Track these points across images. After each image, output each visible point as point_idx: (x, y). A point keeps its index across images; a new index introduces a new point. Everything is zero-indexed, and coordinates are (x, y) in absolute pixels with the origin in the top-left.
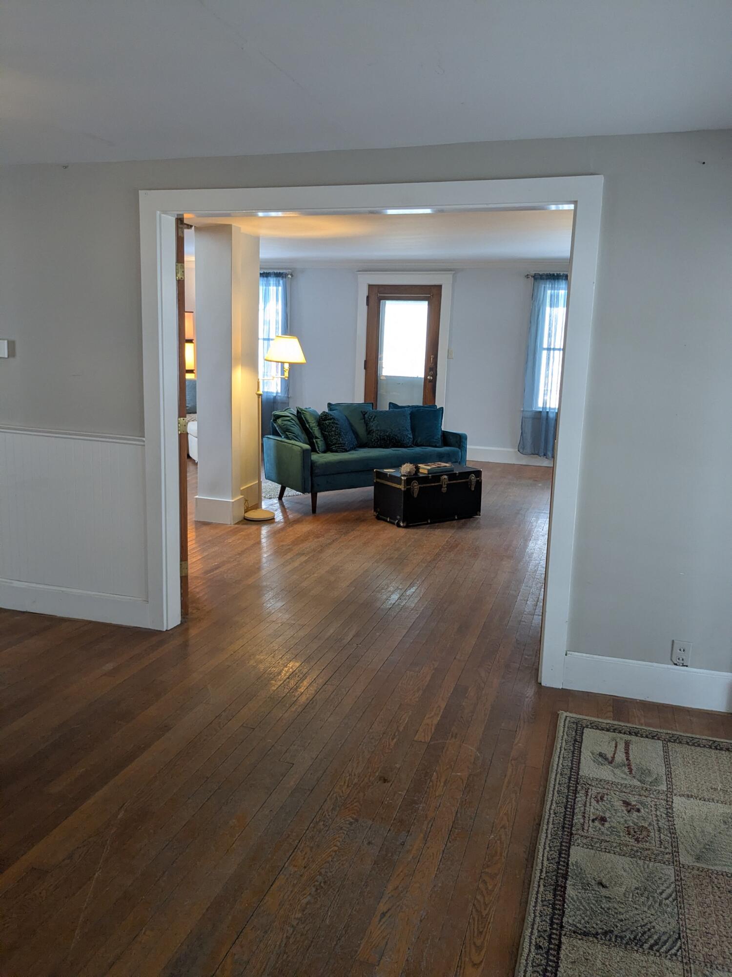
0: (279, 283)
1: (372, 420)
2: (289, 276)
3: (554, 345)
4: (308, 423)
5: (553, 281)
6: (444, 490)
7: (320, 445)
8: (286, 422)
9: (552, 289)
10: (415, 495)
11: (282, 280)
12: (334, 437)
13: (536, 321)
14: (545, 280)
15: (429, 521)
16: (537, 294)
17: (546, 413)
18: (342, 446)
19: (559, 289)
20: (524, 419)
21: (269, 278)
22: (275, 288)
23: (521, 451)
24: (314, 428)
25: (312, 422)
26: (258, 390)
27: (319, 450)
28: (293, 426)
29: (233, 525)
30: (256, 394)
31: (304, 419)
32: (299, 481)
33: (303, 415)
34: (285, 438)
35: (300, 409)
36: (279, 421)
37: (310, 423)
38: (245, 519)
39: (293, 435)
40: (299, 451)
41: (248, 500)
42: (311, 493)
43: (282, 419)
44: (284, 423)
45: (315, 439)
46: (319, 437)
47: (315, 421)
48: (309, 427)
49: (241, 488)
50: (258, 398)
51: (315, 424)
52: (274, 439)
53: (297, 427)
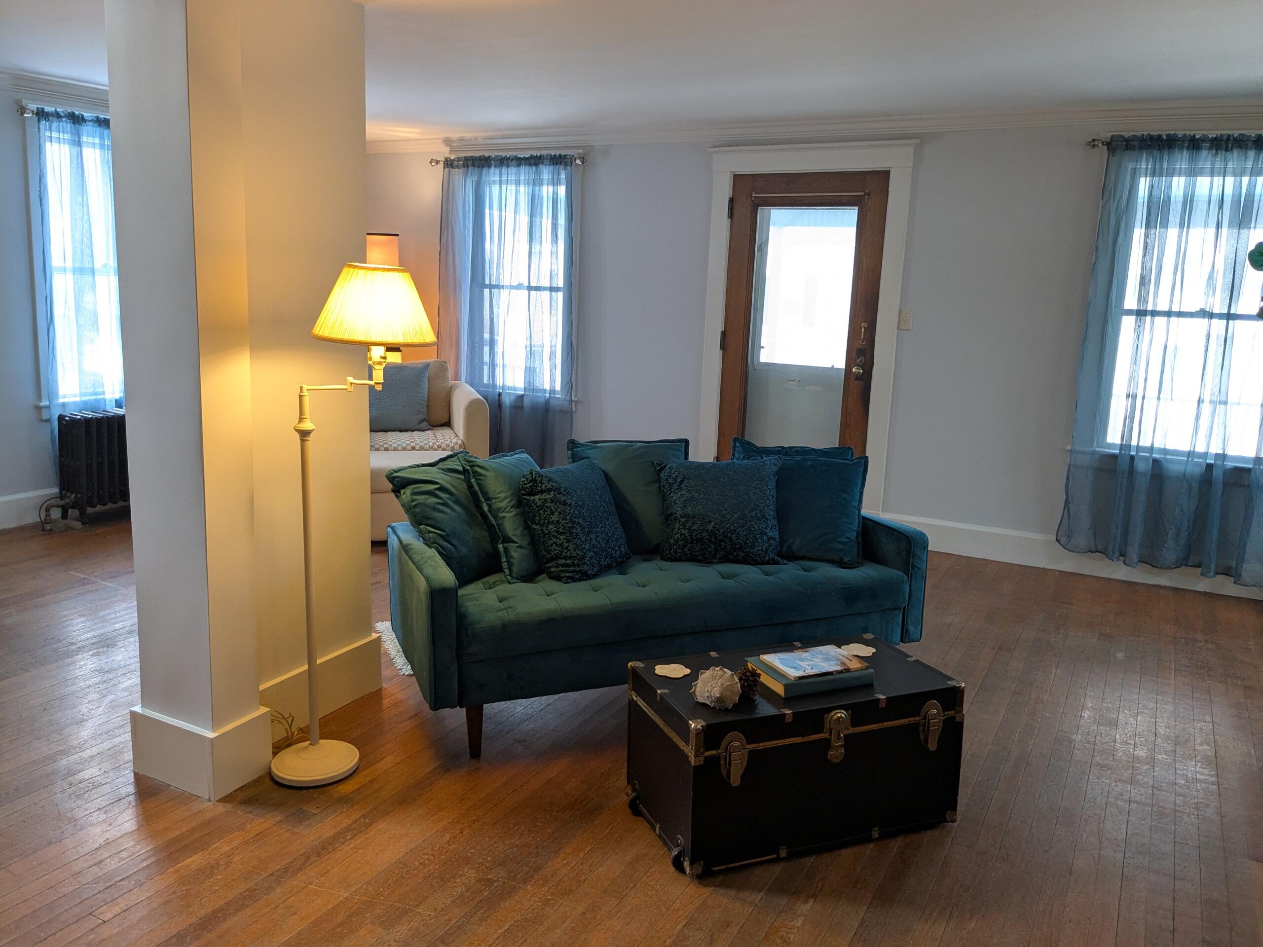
0: (559, 179)
1: (675, 486)
2: (578, 162)
3: (1155, 304)
4: (488, 499)
5: (1156, 153)
6: (836, 753)
7: (515, 561)
8: (421, 498)
9: (1153, 175)
10: (735, 780)
11: (565, 169)
12: (554, 540)
13: (1110, 246)
14: (1136, 152)
15: (783, 853)
16: (1115, 186)
17: (1128, 460)
18: (573, 565)
19: (1171, 173)
20: (1072, 468)
21: (541, 167)
22: (551, 188)
23: (1063, 540)
24: (503, 512)
25: (499, 495)
26: (301, 420)
27: (510, 572)
28: (441, 507)
29: (211, 804)
30: (296, 430)
31: (478, 490)
32: (425, 673)
33: (473, 479)
34: (419, 540)
35: (469, 462)
36: (406, 493)
37: (493, 500)
38: (270, 775)
39: (435, 535)
40: (424, 593)
41: (290, 714)
42: (461, 707)
43: (415, 488)
44: (418, 500)
45: (503, 542)
46: (514, 538)
47: (508, 494)
48: (489, 511)
49: (262, 684)
50: (303, 441)
51: (507, 500)
52: (398, 537)
53: (454, 511)
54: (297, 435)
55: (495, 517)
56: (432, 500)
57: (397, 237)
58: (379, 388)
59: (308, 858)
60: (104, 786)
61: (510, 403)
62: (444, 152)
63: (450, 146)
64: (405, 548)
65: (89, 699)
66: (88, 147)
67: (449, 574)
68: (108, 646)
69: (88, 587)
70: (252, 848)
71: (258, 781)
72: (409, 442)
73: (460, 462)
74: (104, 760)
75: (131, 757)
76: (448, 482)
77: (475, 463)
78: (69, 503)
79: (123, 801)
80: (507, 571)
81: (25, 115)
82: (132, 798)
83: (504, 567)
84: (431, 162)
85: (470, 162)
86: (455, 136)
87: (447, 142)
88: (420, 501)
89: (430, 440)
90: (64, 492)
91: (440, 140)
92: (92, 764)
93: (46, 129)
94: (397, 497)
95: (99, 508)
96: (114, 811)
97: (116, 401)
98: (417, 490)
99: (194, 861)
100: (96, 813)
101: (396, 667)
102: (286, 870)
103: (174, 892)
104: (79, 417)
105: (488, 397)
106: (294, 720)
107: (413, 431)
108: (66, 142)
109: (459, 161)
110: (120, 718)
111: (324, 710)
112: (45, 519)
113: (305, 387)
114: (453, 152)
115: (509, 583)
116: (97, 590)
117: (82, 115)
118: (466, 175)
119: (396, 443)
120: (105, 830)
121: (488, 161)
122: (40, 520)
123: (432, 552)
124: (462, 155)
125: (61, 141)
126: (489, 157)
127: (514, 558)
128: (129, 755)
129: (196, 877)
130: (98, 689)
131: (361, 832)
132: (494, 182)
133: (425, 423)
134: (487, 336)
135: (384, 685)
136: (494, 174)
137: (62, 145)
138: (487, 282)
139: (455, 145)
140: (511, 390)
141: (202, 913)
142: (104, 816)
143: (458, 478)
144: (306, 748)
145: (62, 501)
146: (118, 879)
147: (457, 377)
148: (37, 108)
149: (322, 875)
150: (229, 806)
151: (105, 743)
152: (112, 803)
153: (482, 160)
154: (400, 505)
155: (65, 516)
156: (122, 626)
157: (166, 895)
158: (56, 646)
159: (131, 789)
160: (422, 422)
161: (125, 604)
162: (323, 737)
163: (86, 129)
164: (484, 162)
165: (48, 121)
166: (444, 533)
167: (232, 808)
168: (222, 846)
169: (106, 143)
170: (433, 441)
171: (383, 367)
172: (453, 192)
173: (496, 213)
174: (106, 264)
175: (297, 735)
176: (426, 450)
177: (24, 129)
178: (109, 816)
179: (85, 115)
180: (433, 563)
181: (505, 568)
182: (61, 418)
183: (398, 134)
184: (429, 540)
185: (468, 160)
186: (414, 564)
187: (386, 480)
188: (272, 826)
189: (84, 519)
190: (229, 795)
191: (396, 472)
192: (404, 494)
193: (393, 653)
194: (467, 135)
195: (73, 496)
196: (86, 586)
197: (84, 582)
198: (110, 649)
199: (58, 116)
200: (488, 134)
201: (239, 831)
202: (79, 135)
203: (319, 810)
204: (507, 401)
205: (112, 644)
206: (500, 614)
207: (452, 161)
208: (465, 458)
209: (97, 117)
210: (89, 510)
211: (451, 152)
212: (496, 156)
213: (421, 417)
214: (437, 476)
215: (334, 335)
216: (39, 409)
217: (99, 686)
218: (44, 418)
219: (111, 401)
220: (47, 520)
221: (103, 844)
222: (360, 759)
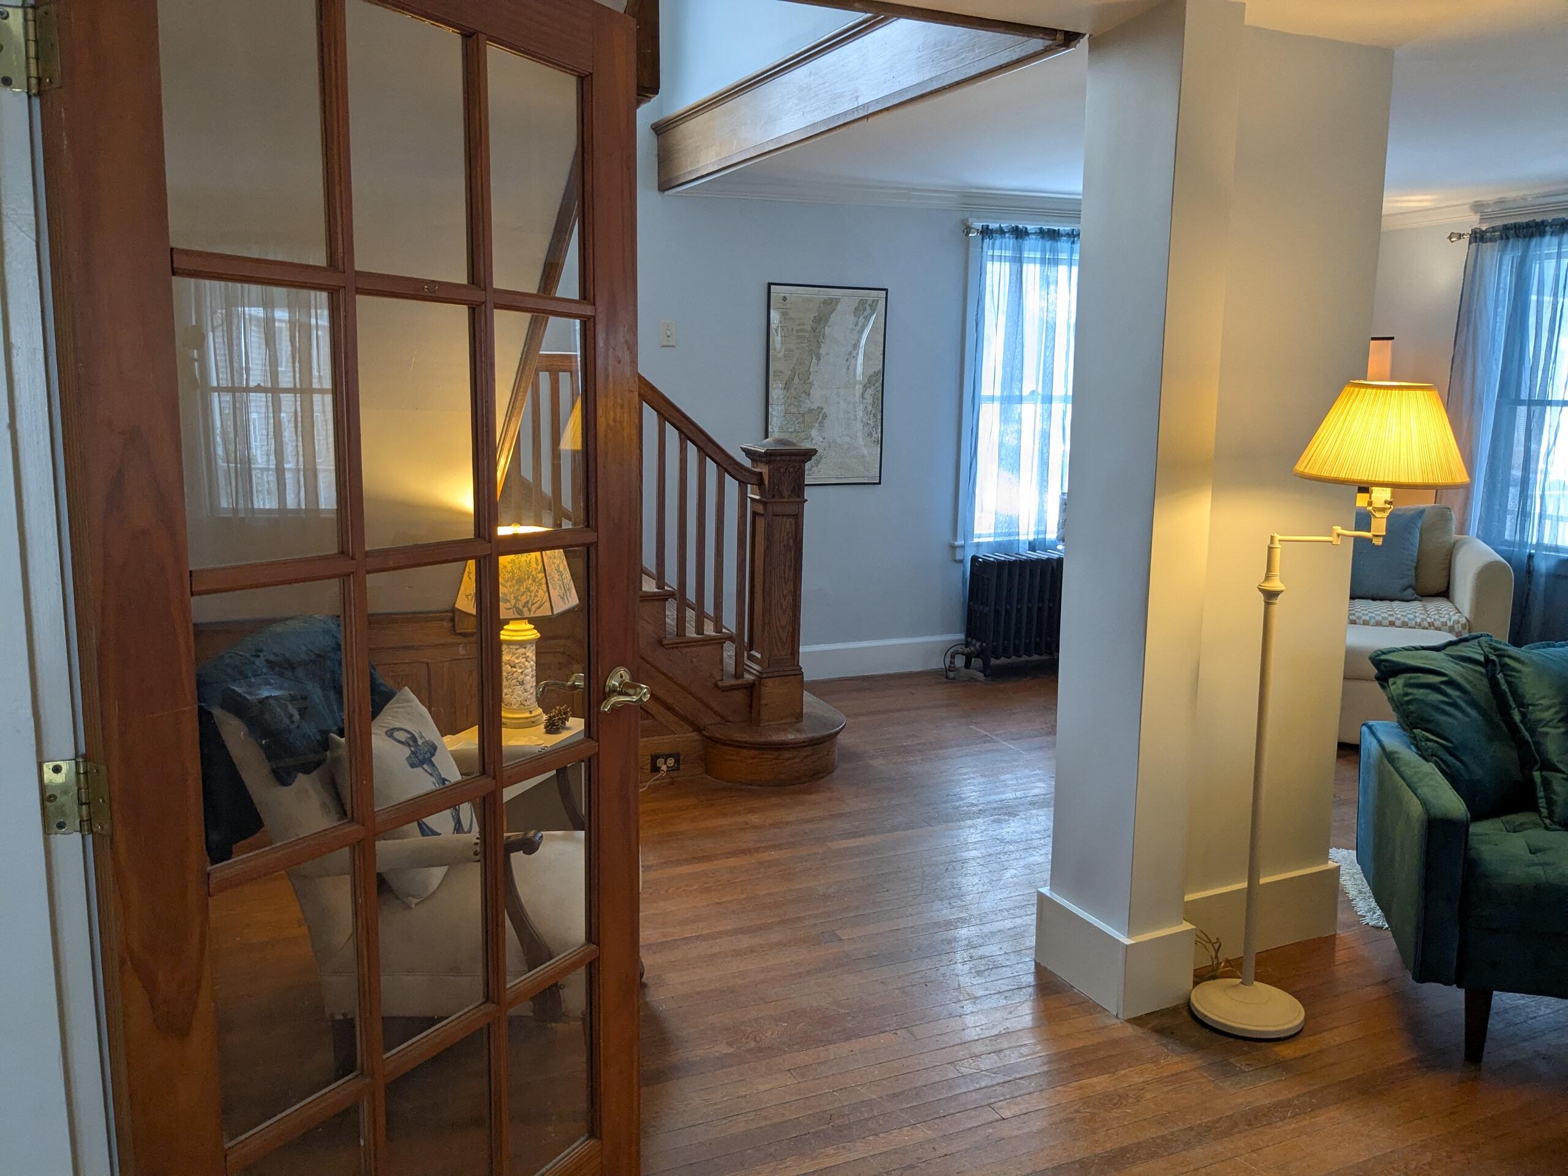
24: (1544, 726)
25: (1540, 702)
26: (1268, 577)
27: (1549, 813)
28: (1447, 708)
29: (1119, 1021)
30: (1260, 590)
31: (1507, 690)
32: (1410, 929)
33: (1501, 674)
34: (1410, 748)
35: (1496, 649)
36: (1397, 684)
37: (1530, 708)
38: (1188, 1006)
39: (1436, 745)
40: (1418, 821)
41: (1217, 939)
42: (1458, 987)
43: (1411, 678)
44: (1415, 694)
45: (1541, 769)
46: (1560, 766)
47: (1556, 701)
48: (1522, 722)
49: (1188, 894)
50: (1268, 604)
51: (1553, 710)
52: (1379, 741)
53: (1468, 715)
54: (1261, 597)
55: (1532, 732)
56: (1436, 697)
57: (1390, 341)
58: (1378, 542)
59: (1236, 1124)
60: (1004, 969)
61: (1547, 569)
62: (1472, 221)
63: (1481, 213)
64: (1389, 756)
65: (990, 868)
66: (1029, 263)
67: (1457, 800)
68: (1010, 814)
69: (988, 746)
70: (1166, 1089)
71: (1173, 1011)
72: (1386, 615)
73: (1483, 650)
74: (1004, 939)
75: (1034, 944)
76: (1461, 675)
77: (1505, 653)
78: (974, 652)
79: (1024, 990)
80: (1545, 812)
81: (970, 235)
82: (1031, 990)
83: (1540, 805)
84: (1450, 238)
85: (1512, 232)
86: (1490, 197)
87: (1477, 207)
88: (1417, 696)
89: (1417, 614)
90: (969, 639)
91: (1468, 206)
92: (992, 940)
93: (988, 248)
94: (1383, 687)
95: (1003, 660)
96: (1014, 999)
97: (1030, 543)
98: (1412, 681)
99: (1100, 1083)
100: (996, 996)
101: (1356, 912)
102: (1208, 1128)
103: (1078, 1111)
104: (992, 559)
105: (1511, 559)
106: (1221, 948)
107: (1392, 600)
108: (1008, 259)
109: (1495, 232)
110: (1021, 897)
111: (1264, 943)
112: (949, 666)
113: (1278, 537)
114: (1485, 221)
115: (1547, 828)
116: (998, 750)
117: (1026, 228)
118: (1503, 251)
119: (1367, 615)
120: (1005, 1017)
121: (1541, 227)
122: (944, 667)
123: (1430, 768)
124: (1499, 223)
125: (1003, 258)
126: (1543, 222)
127: (1557, 795)
128: (1031, 941)
129: (1102, 1101)
130: (999, 860)
131: (1305, 1113)
132: (1549, 256)
133: (1410, 591)
134: (1517, 473)
135: (1340, 933)
136: (1549, 245)
137: (1003, 263)
138: (1524, 396)
139: (1490, 210)
140: (1550, 551)
141: (1109, 1146)
142: (1005, 1001)
143: (1474, 670)
144: (1235, 986)
145: (968, 649)
146: (1018, 1076)
147: (1463, 529)
148: (983, 226)
149: (1253, 1151)
150: (1139, 1031)
151: (1006, 921)
152: (1013, 990)
153: (1531, 227)
154: (1386, 698)
155: (967, 665)
156: (1024, 795)
157: (1068, 1111)
158: (958, 804)
159: (1030, 979)
160: (1405, 589)
161: (1027, 771)
162: (1259, 978)
163: (1030, 242)
164: (1534, 230)
165: (991, 237)
166: (1450, 745)
167: (1144, 1033)
168: (1132, 1077)
169: (1047, 257)
170: (1422, 616)
171: (1386, 514)
172: (1481, 276)
173: (1548, 299)
174: (1034, 391)
175: (1223, 968)
176: (1410, 628)
177: (968, 249)
178: (1009, 1003)
179: (1029, 227)
180: (1432, 783)
181: (1542, 807)
182: (974, 559)
183: (1404, 205)
184: (1426, 750)
185: (1508, 229)
186: (1403, 779)
187: (1369, 662)
188: (1191, 1071)
189: (986, 669)
190: (1140, 1018)
191: (1384, 653)
192: (1393, 684)
193: (1351, 892)
194: (1510, 195)
195: (978, 644)
196: (988, 744)
197: (985, 739)
198: (1011, 818)
199: (1001, 232)
200: (1541, 191)
201: (1152, 1063)
202: (1021, 251)
203: (1250, 1069)
204: (1542, 565)
205: (1012, 813)
206: (1532, 870)
207: (1482, 233)
208: (1490, 645)
209: (1041, 229)
210: (993, 661)
211: (1482, 220)
212: (1554, 220)
213: (1405, 582)
214: (1444, 664)
215: (1325, 474)
216: (953, 548)
217: (1000, 856)
218: (957, 558)
219: (1024, 542)
220: (951, 668)
221: (1003, 1032)
222: (1305, 1019)
